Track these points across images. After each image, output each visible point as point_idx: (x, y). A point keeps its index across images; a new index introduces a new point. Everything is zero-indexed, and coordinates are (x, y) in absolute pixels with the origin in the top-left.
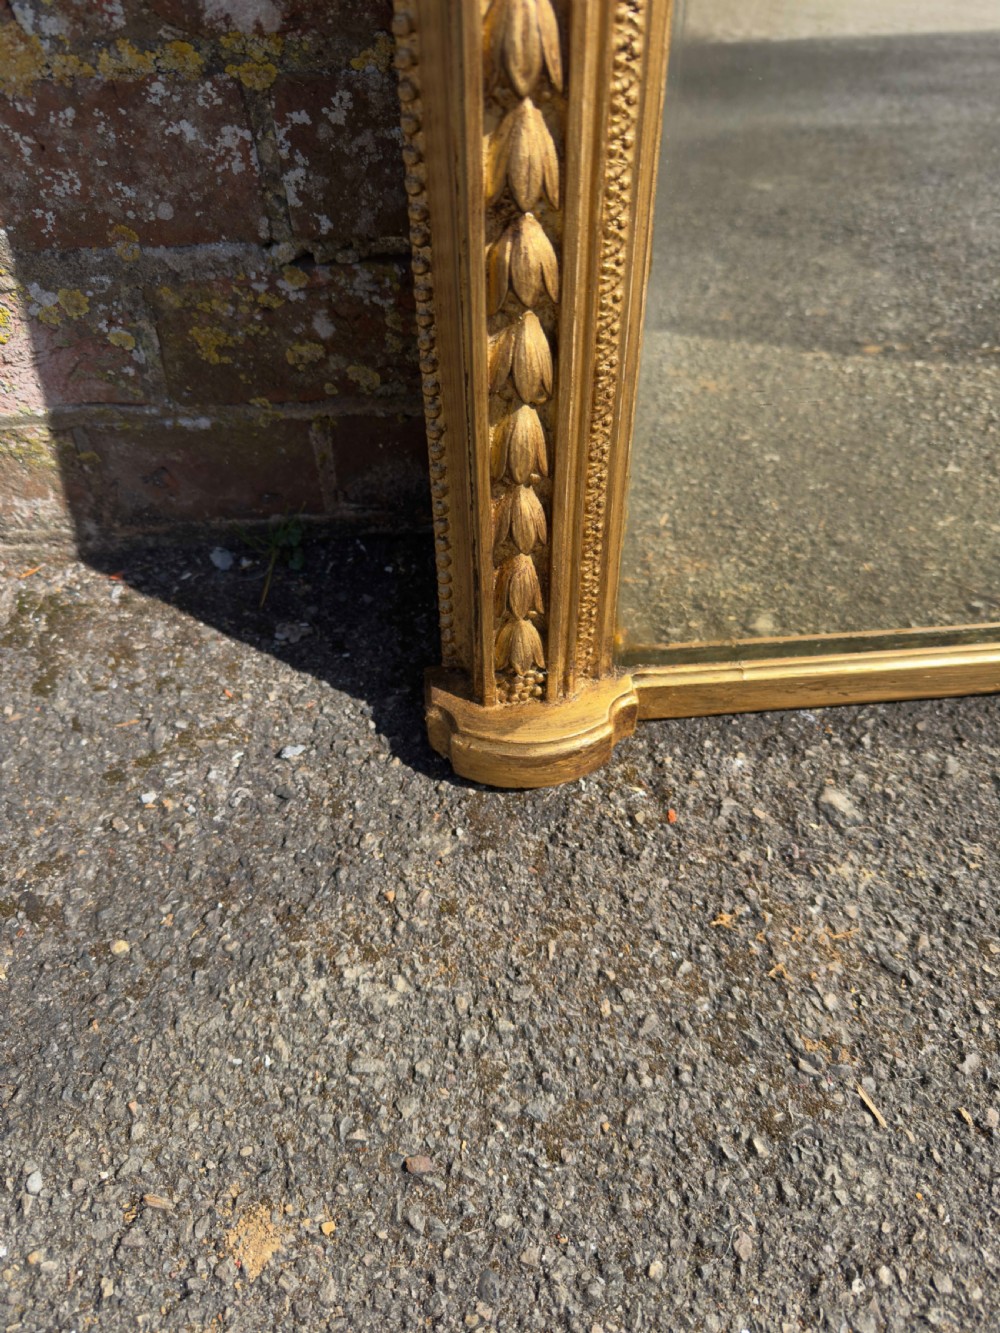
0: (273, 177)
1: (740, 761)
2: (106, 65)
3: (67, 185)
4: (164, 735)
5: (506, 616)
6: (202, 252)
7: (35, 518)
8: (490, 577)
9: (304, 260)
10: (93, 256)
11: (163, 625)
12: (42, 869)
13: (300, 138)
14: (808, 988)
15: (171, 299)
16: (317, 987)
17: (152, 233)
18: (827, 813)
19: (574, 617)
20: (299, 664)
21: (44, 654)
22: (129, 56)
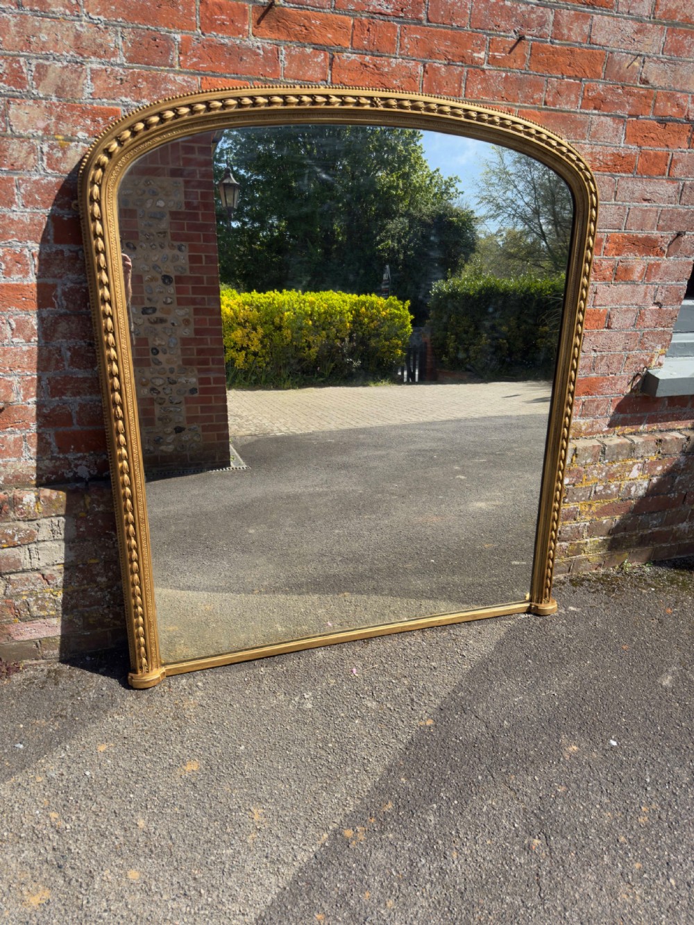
0: (104, 597)
1: (184, 680)
2: (83, 587)
3: (73, 602)
4: (80, 689)
5: (141, 658)
6: (92, 608)
7: (53, 654)
8: (137, 651)
9: (108, 607)
10: (75, 610)
11: (77, 672)
12: (61, 711)
13: (109, 592)
14: (188, 710)
15: (86, 615)
16: (110, 719)
17: (86, 606)
18: (197, 686)
19: (152, 657)
20: (104, 675)
21: (55, 678)
22: (86, 586)
